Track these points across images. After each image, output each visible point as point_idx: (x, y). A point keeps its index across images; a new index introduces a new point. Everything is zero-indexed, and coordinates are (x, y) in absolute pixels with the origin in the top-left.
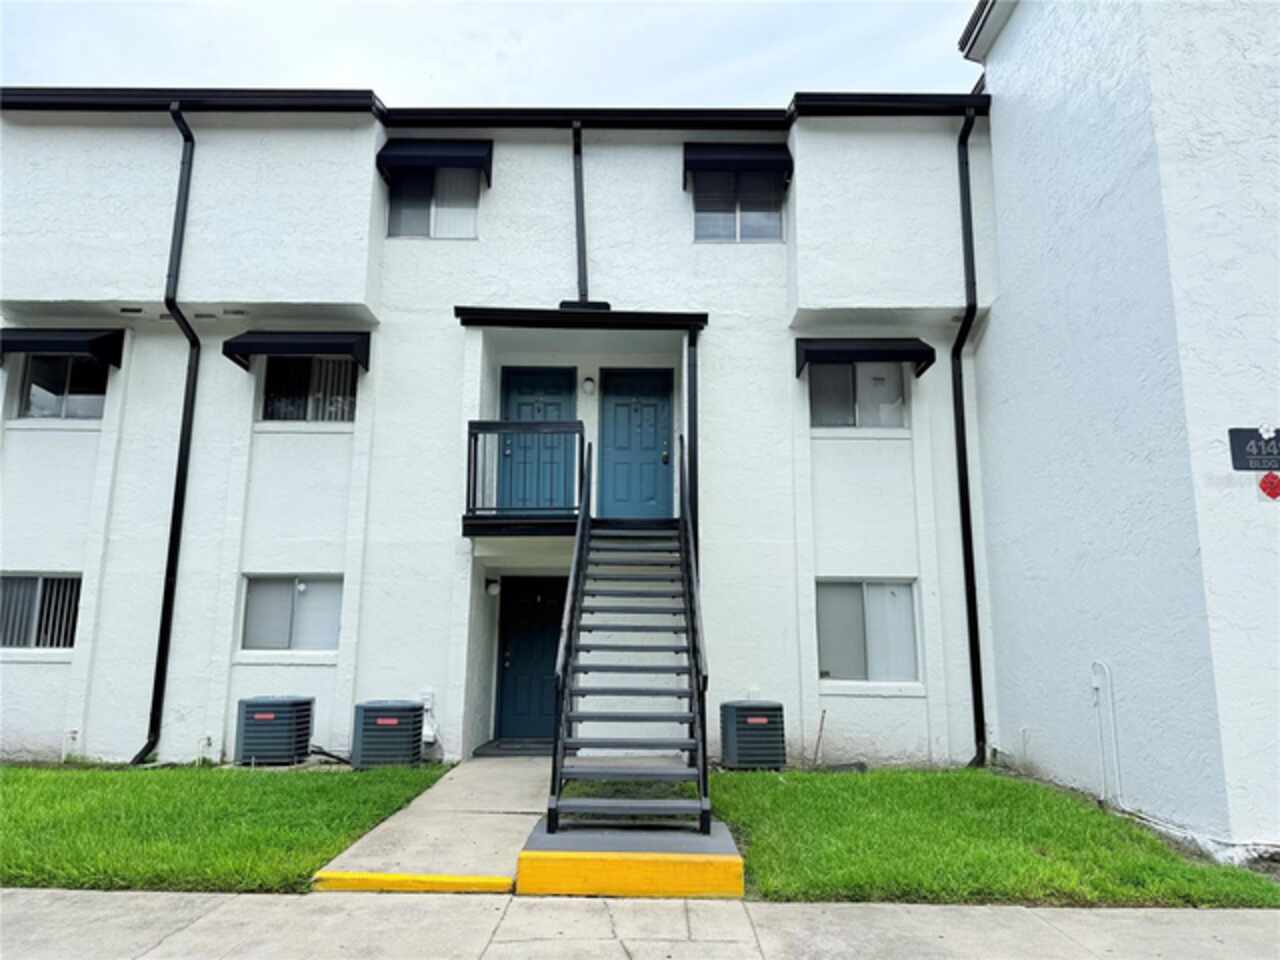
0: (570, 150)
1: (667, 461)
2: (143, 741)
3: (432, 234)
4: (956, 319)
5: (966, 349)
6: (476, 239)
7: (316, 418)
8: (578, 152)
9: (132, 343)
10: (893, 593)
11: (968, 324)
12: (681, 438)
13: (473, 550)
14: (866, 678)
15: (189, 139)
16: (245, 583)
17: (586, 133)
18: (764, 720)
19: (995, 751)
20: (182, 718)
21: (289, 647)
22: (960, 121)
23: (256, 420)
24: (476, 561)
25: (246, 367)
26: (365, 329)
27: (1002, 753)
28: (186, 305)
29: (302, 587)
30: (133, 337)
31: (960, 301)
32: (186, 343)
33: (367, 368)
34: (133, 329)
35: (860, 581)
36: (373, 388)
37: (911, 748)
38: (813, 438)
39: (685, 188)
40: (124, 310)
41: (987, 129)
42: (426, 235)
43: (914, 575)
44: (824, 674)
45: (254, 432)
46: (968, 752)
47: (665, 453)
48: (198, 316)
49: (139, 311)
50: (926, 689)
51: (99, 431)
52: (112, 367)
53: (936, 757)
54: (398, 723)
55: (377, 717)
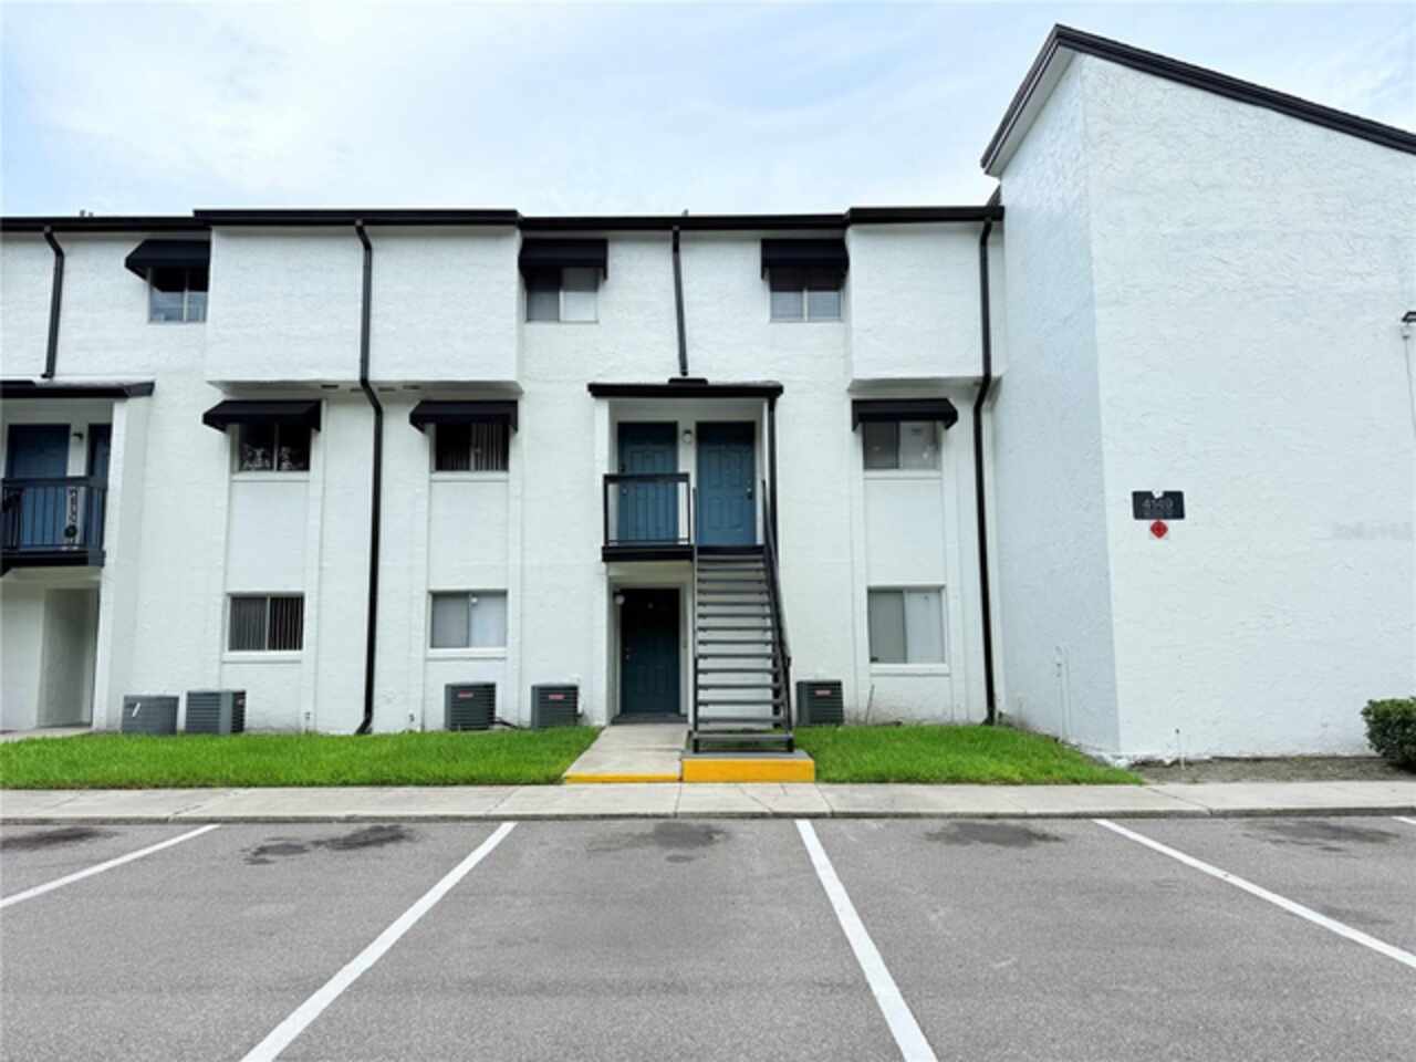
0: (670, 246)
1: (752, 496)
2: (360, 719)
4: (976, 384)
5: (986, 405)
6: (597, 322)
7: (478, 468)
8: (676, 249)
9: (328, 410)
10: (926, 598)
11: (985, 389)
12: (764, 483)
13: (608, 570)
14: (905, 661)
16: (430, 597)
17: (683, 234)
18: (827, 692)
19: (1001, 715)
20: (389, 701)
21: (468, 646)
22: (981, 225)
23: (431, 472)
24: (610, 579)
25: (424, 433)
26: (512, 398)
27: (1006, 715)
28: (376, 383)
29: (474, 600)
30: (328, 405)
31: (978, 372)
32: (371, 410)
33: (516, 429)
34: (327, 399)
35: (901, 589)
36: (523, 446)
37: (938, 712)
38: (866, 479)
39: (763, 276)
40: (325, 387)
41: (1001, 231)
42: (557, 319)
43: (941, 582)
44: (873, 660)
45: (431, 481)
46: (980, 714)
47: (749, 490)
48: (381, 389)
49: (336, 386)
50: (951, 668)
51: (307, 481)
52: (314, 431)
53: (956, 718)
54: (565, 698)
55: (548, 694)
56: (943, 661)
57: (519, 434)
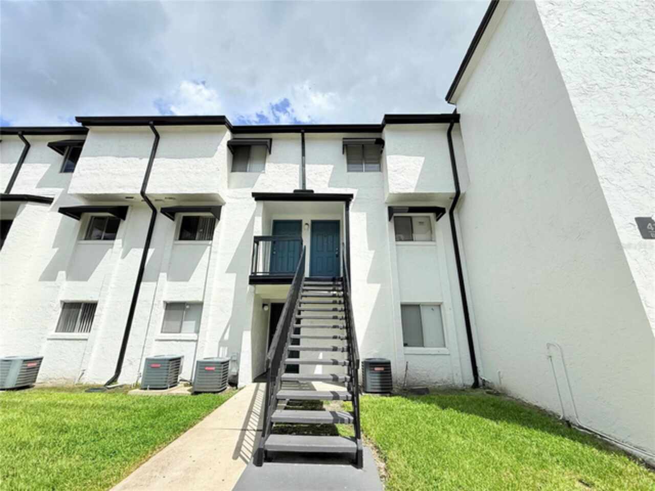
0: (300, 140)
1: (338, 256)
3: (248, 170)
4: (451, 198)
5: (455, 211)
6: (264, 172)
7: (199, 239)
8: (303, 140)
9: (131, 212)
10: (432, 309)
13: (255, 291)
14: (423, 346)
15: (157, 137)
16: (165, 306)
17: (307, 135)
18: (383, 369)
19: (483, 380)
22: (448, 125)
23: (175, 240)
24: (256, 296)
25: (173, 220)
26: (220, 205)
27: (487, 381)
28: (150, 195)
29: (187, 307)
30: (131, 209)
31: (453, 191)
32: (151, 212)
33: (219, 219)
34: (132, 206)
37: (445, 378)
38: (397, 246)
39: (343, 153)
40: (127, 198)
41: (459, 128)
43: (441, 301)
44: (405, 345)
45: (175, 244)
46: (470, 381)
47: (337, 253)
49: (132, 198)
50: (449, 351)
51: (113, 244)
52: (122, 220)
53: (456, 382)
54: (216, 369)
55: (206, 366)
56: (444, 346)
57: (220, 222)
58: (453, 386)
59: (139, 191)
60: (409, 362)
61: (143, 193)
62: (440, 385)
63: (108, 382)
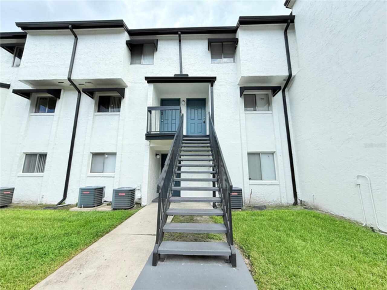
0: (178, 41)
1: (205, 122)
2: (62, 198)
3: (142, 63)
4: (284, 80)
5: (286, 90)
6: (153, 64)
7: (111, 111)
8: (180, 41)
9: (64, 93)
10: (268, 156)
12: (209, 113)
13: (150, 145)
14: (261, 180)
15: (76, 37)
16: (91, 155)
17: (182, 36)
18: (237, 194)
19: (301, 201)
21: (103, 172)
22: (286, 24)
23: (95, 112)
24: (151, 148)
25: (93, 98)
26: (124, 87)
27: (303, 201)
29: (106, 156)
31: (287, 74)
32: (77, 92)
33: (124, 98)
34: (64, 89)
35: (259, 153)
36: (125, 103)
37: (275, 200)
38: (245, 114)
39: (208, 50)
40: (59, 83)
41: (293, 28)
42: (140, 63)
43: (274, 151)
44: (250, 179)
45: (95, 115)
46: (292, 201)
47: (204, 120)
48: (79, 85)
49: (63, 83)
50: (279, 182)
51: (53, 115)
53: (283, 202)
54: (126, 195)
55: (119, 193)
56: (276, 180)
57: (124, 99)
58: (281, 204)
59: (66, 78)
60: (253, 190)
61: (69, 79)
62: (272, 203)
63: (59, 203)
